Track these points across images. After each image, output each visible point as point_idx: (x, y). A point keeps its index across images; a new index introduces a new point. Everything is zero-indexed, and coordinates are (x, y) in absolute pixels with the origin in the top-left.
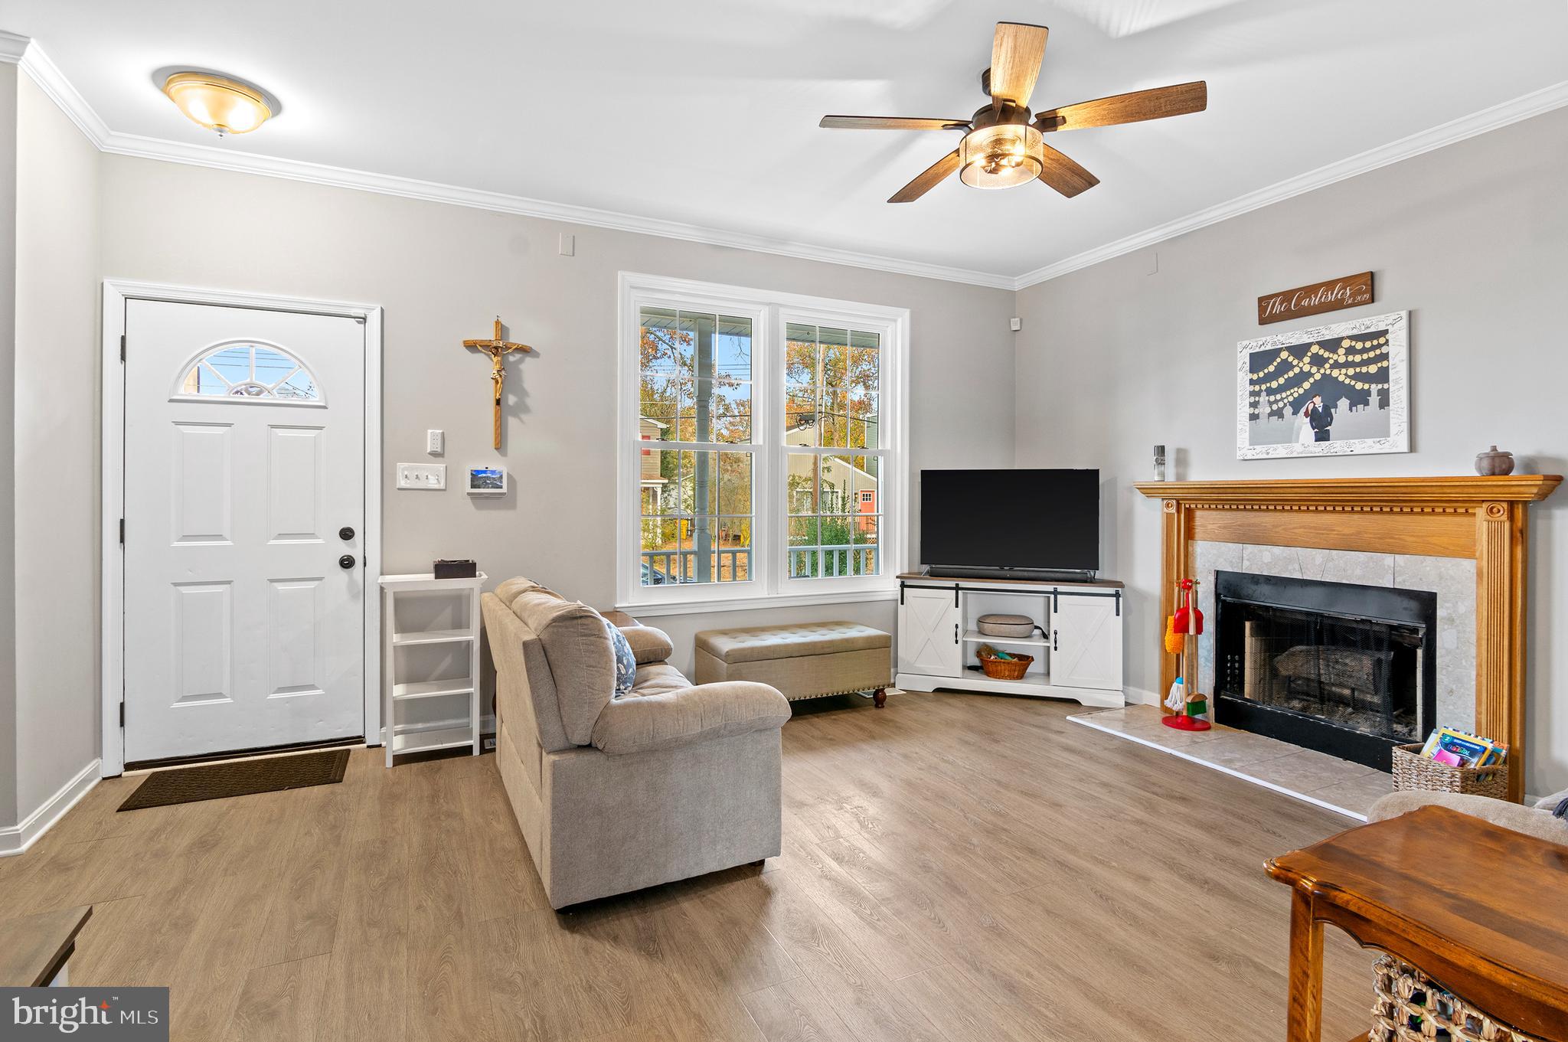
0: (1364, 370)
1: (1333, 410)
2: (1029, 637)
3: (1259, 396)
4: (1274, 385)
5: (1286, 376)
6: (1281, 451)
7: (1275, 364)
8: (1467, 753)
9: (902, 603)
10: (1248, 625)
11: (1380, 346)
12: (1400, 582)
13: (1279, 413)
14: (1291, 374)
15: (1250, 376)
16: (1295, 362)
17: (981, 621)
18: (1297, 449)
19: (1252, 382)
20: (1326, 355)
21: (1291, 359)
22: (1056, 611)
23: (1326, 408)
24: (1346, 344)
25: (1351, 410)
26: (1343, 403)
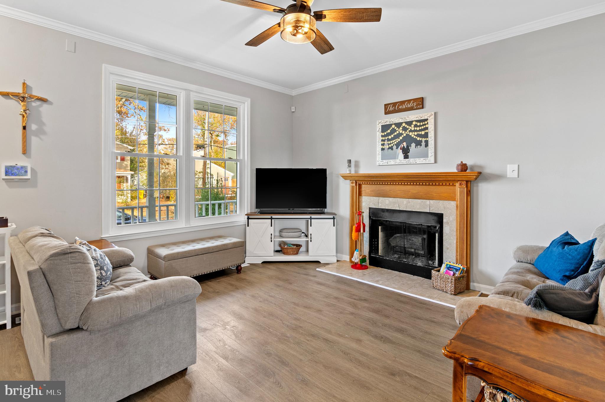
0: (420, 133)
1: (410, 147)
2: (300, 237)
3: (385, 141)
4: (390, 137)
5: (394, 134)
6: (392, 162)
7: (390, 129)
8: (455, 270)
9: (248, 226)
10: (380, 227)
11: (425, 124)
12: (432, 210)
13: (391, 148)
14: (396, 134)
15: (382, 134)
16: (397, 129)
17: (281, 231)
18: (398, 161)
19: (382, 136)
20: (408, 127)
21: (395, 128)
22: (311, 226)
23: (408, 146)
24: (414, 123)
25: (416, 147)
26: (413, 145)
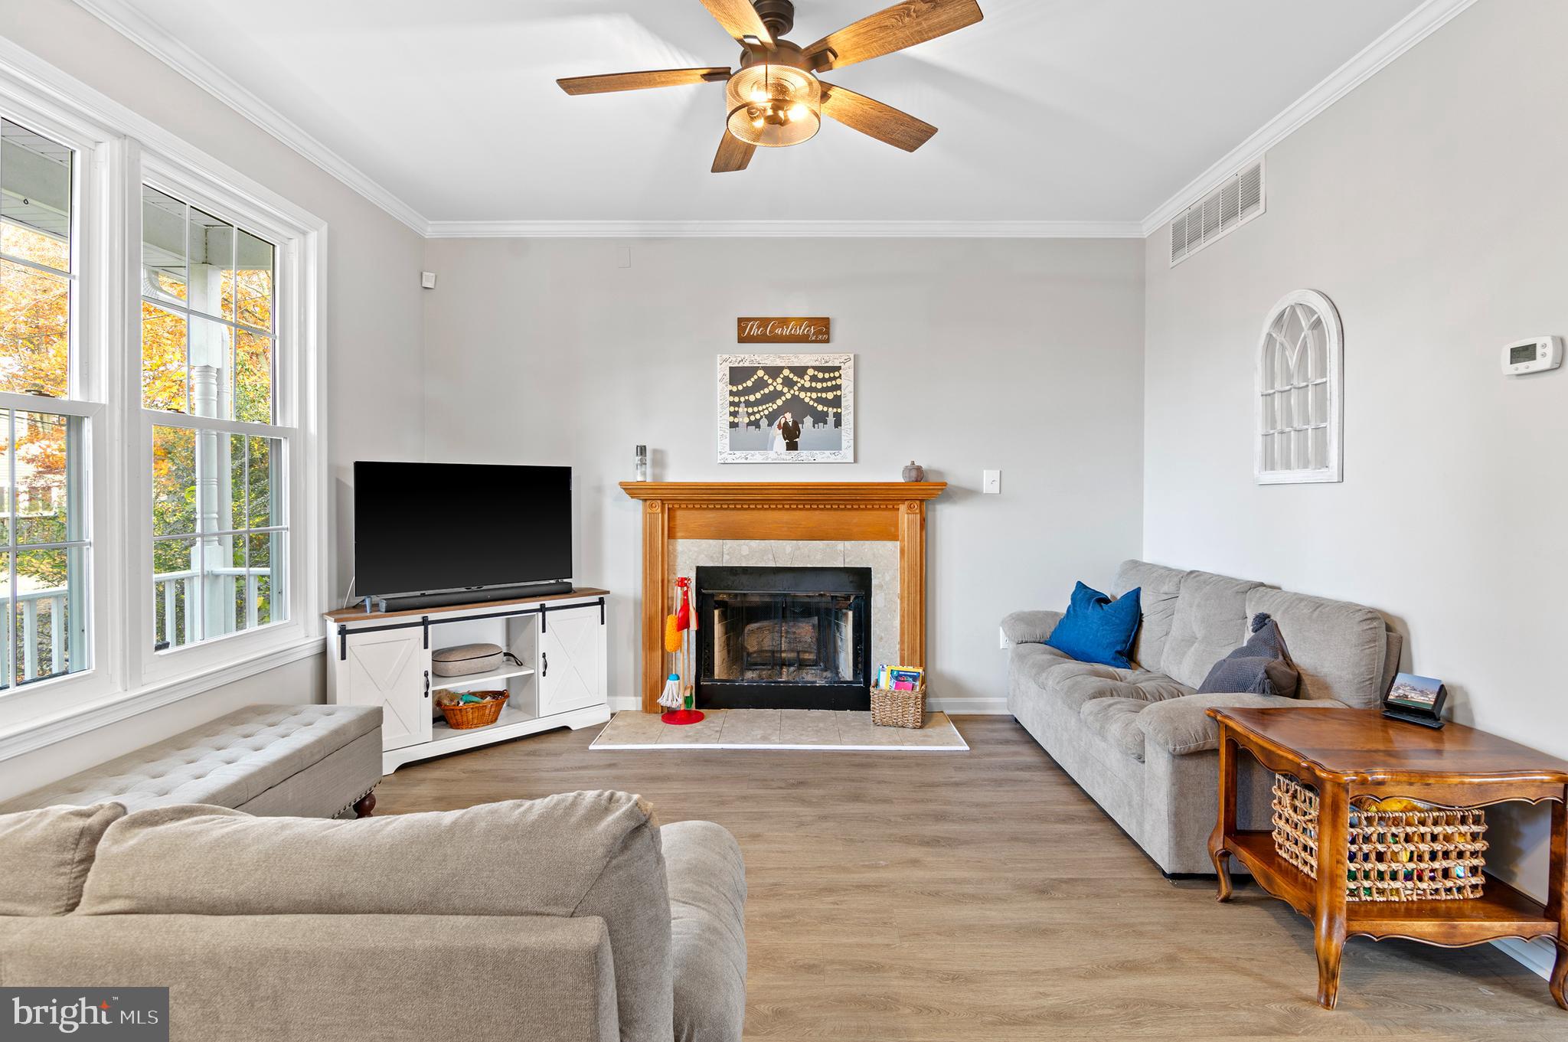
0: (824, 395)
1: (800, 425)
2: (498, 668)
3: (739, 407)
4: (752, 398)
5: (762, 392)
6: (757, 456)
7: (753, 380)
9: (342, 658)
10: (716, 612)
11: (835, 378)
12: (848, 563)
13: (756, 424)
14: (766, 391)
15: (730, 387)
16: (770, 381)
17: (436, 660)
18: (771, 455)
19: (732, 393)
20: (795, 379)
21: (766, 378)
22: (544, 631)
23: (795, 423)
24: (811, 372)
25: (814, 426)
26: (808, 421)
